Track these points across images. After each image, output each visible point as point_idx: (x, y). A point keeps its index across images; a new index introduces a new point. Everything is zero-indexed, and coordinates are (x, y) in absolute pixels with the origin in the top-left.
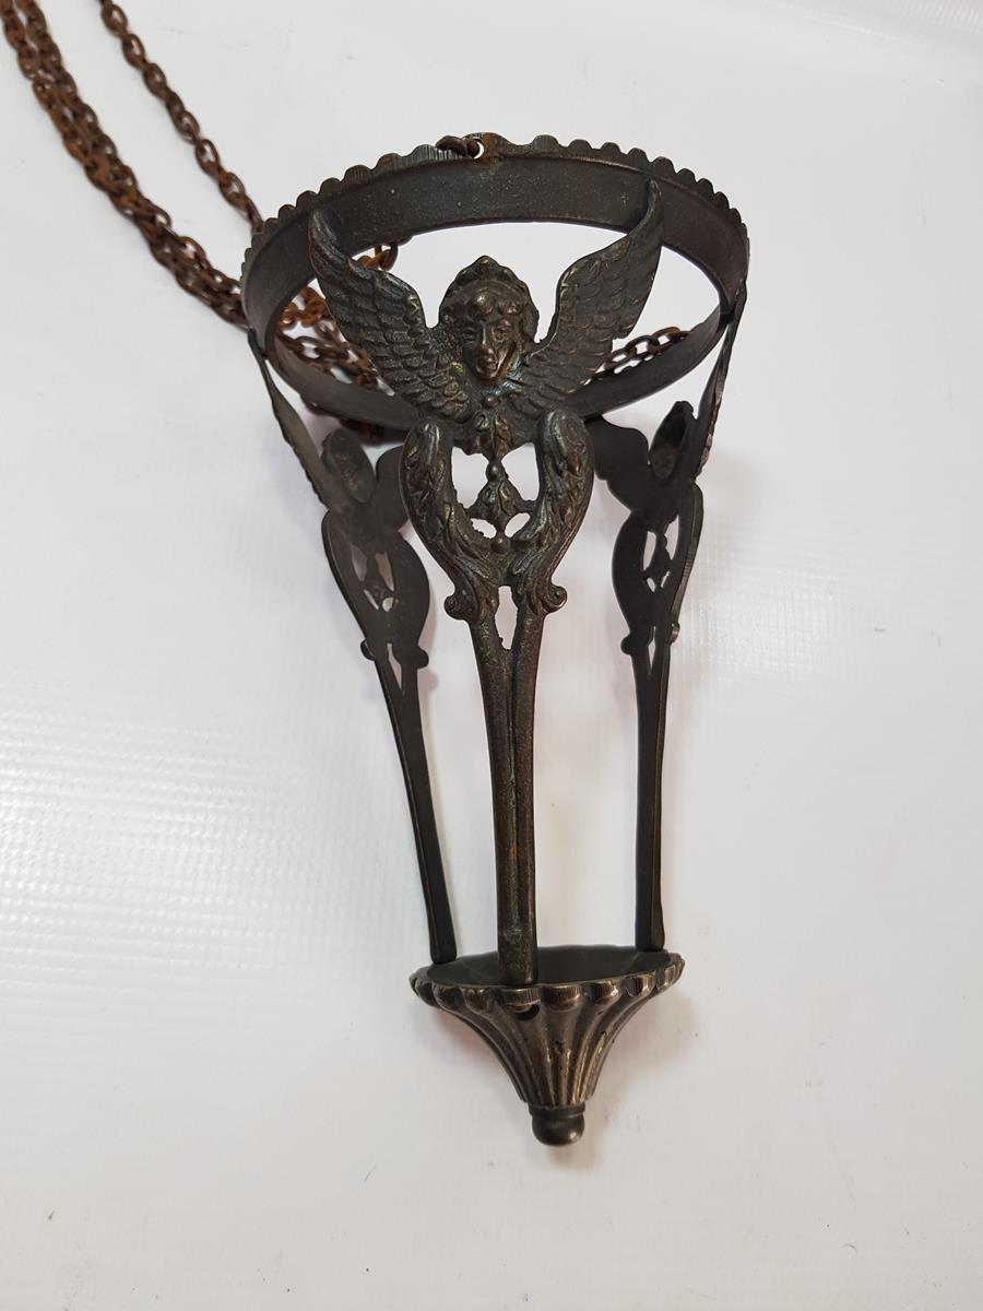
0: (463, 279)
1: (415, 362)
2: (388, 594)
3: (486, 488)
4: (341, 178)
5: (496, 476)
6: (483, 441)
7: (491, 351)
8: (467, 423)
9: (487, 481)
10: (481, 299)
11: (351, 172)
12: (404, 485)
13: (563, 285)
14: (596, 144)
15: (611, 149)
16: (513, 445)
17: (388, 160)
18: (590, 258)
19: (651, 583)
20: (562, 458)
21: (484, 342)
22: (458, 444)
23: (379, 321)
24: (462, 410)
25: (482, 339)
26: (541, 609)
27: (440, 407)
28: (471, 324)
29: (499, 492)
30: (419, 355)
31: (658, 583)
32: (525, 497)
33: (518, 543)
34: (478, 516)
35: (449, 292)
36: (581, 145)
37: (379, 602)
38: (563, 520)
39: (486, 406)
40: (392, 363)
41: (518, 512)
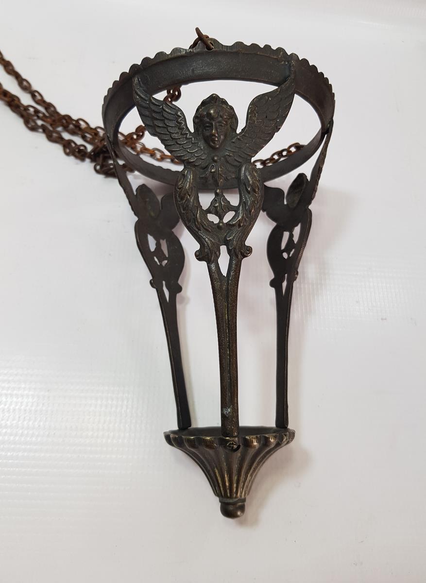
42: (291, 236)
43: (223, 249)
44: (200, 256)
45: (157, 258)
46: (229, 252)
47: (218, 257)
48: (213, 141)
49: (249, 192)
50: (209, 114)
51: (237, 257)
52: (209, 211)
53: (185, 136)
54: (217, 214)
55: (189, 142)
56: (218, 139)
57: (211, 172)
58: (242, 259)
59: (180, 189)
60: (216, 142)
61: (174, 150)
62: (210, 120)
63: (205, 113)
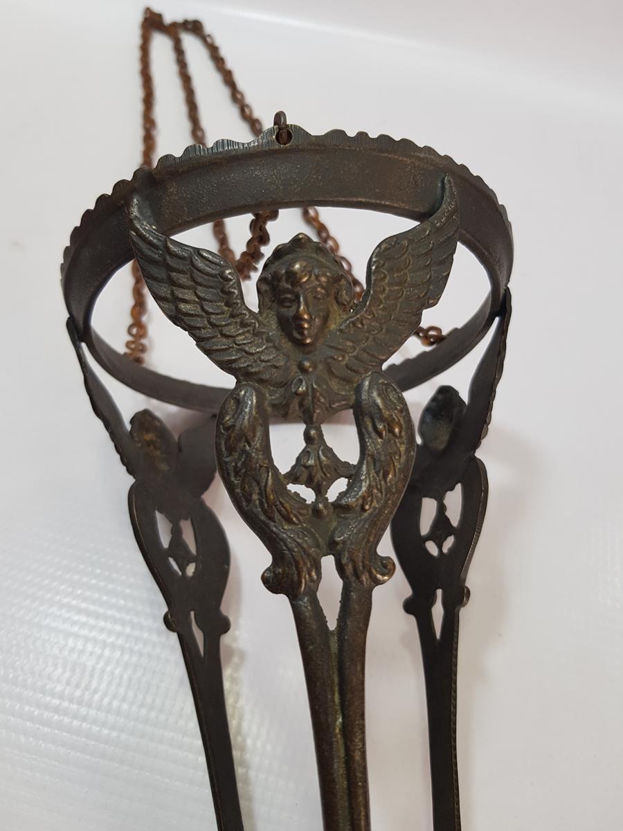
1: (231, 330)
6: (301, 405)
9: (304, 445)
10: (297, 266)
13: (374, 260)
21: (302, 308)
25: (299, 307)
27: (256, 373)
39: (303, 370)
42: (442, 509)
45: (175, 560)
52: (293, 476)
55: (248, 331)
57: (296, 394)
59: (227, 429)
60: (306, 332)
61: (215, 347)
62: (292, 285)
63: (284, 271)
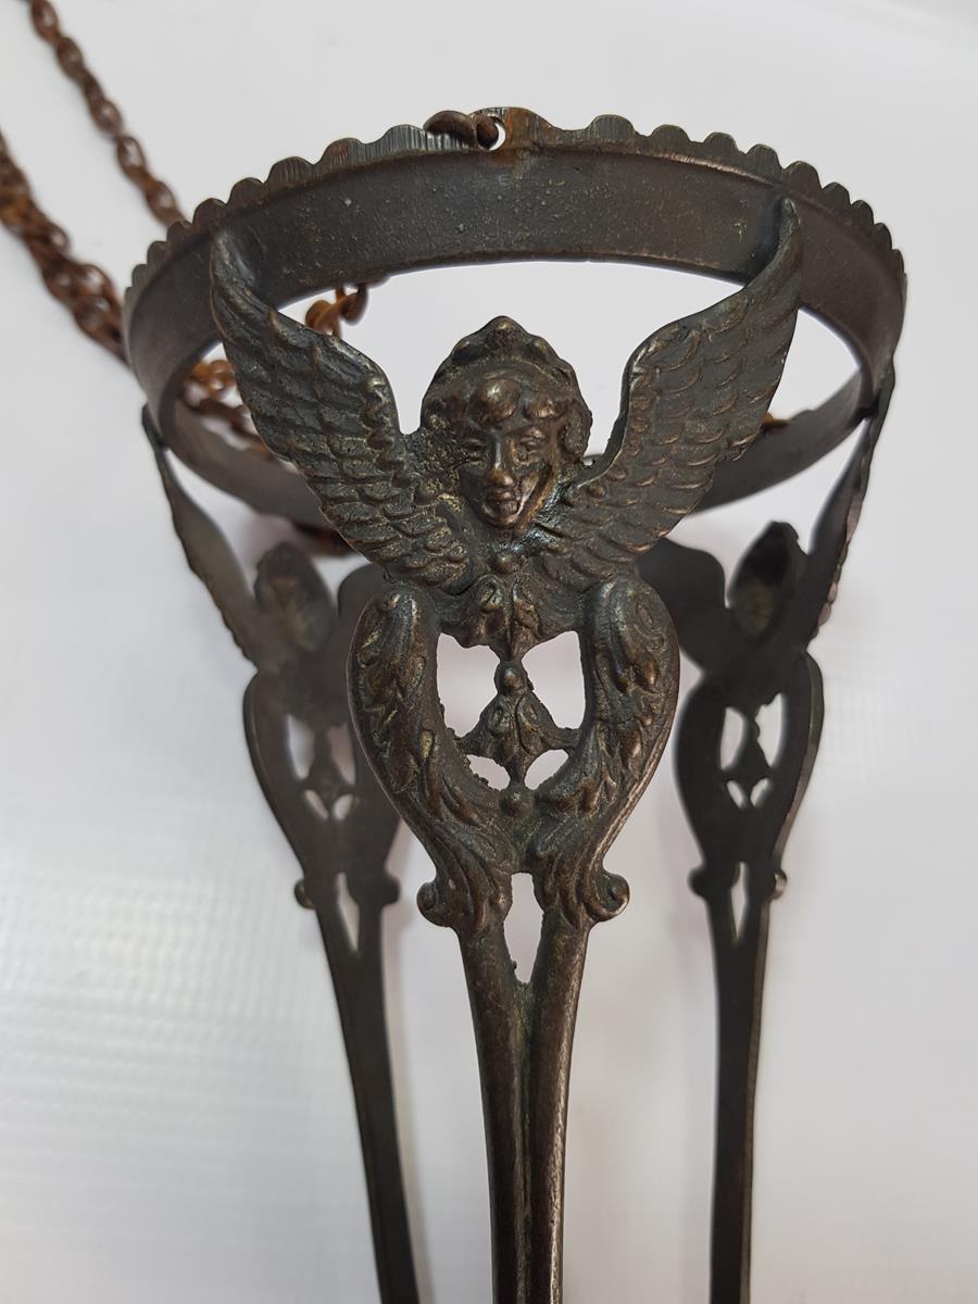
0: (463, 355)
1: (378, 490)
2: (344, 790)
3: (494, 707)
4: (263, 177)
5: (512, 684)
6: (491, 627)
7: (508, 481)
8: (463, 597)
9: (495, 692)
10: (494, 391)
11: (278, 169)
12: (355, 693)
13: (635, 370)
14: (697, 135)
15: (721, 144)
16: (543, 635)
17: (342, 149)
18: (682, 327)
19: (735, 792)
20: (627, 663)
21: (497, 465)
22: (447, 628)
23: (320, 418)
24: (456, 573)
25: (493, 461)
26: (583, 916)
27: (419, 569)
28: (475, 434)
29: (517, 716)
30: (385, 478)
31: (748, 792)
32: (561, 723)
33: (548, 801)
34: (479, 753)
35: (439, 376)
36: (671, 136)
37: (329, 805)
38: (625, 765)
39: (498, 569)
40: (341, 490)
41: (547, 747)
42: (752, 731)
43: (523, 884)
44: (435, 906)
46: (543, 897)
47: (501, 914)
48: (496, 503)
49: (622, 687)
50: (480, 405)
51: (572, 918)
53: (392, 472)
54: (500, 757)
56: (513, 492)
58: (592, 926)
